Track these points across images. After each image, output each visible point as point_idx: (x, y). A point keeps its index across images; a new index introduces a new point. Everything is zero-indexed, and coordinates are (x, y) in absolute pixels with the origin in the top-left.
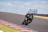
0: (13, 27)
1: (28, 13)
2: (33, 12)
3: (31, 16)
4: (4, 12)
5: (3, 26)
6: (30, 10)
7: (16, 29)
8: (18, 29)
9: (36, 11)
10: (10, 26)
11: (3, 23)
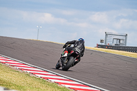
0: (58, 83)
1: (101, 44)
2: (115, 41)
3: (78, 47)
4: (33, 40)
5: (29, 80)
6: (106, 35)
8: (71, 88)
9: (124, 38)
10: (47, 79)
11: (29, 72)
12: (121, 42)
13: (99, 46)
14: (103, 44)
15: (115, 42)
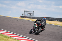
1: (22, 16)
3: (43, 22)
6: (25, 12)
7: (6, 37)
12: (31, 15)
13: (21, 17)
14: (23, 16)
15: (29, 15)
